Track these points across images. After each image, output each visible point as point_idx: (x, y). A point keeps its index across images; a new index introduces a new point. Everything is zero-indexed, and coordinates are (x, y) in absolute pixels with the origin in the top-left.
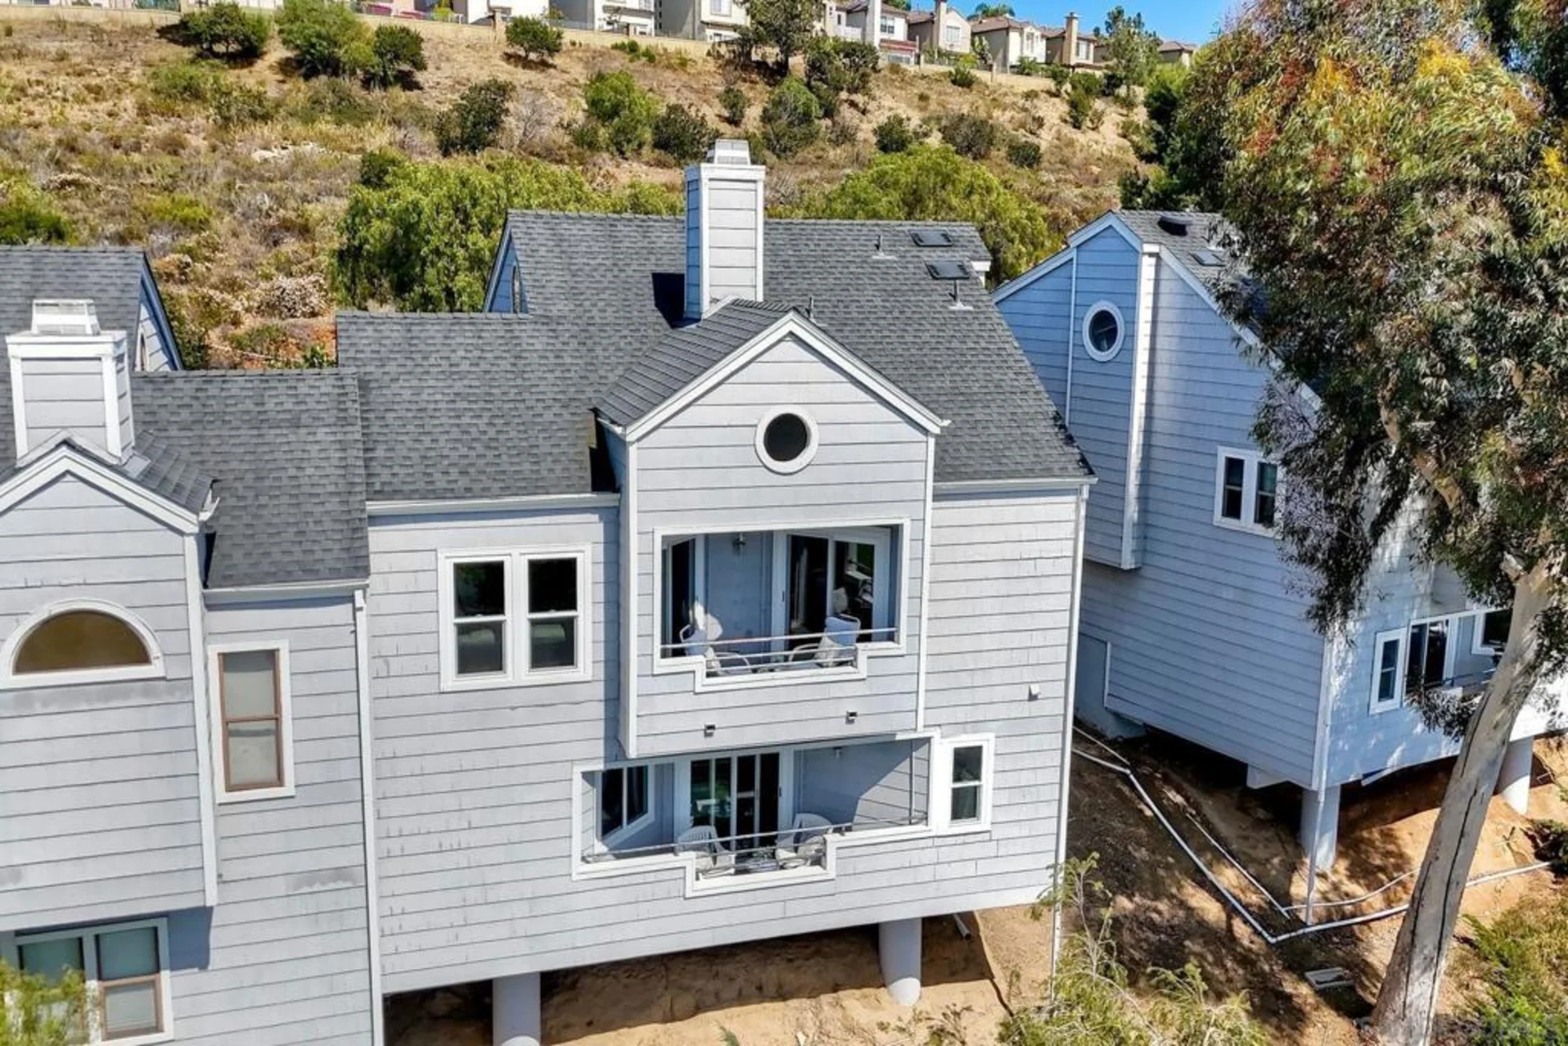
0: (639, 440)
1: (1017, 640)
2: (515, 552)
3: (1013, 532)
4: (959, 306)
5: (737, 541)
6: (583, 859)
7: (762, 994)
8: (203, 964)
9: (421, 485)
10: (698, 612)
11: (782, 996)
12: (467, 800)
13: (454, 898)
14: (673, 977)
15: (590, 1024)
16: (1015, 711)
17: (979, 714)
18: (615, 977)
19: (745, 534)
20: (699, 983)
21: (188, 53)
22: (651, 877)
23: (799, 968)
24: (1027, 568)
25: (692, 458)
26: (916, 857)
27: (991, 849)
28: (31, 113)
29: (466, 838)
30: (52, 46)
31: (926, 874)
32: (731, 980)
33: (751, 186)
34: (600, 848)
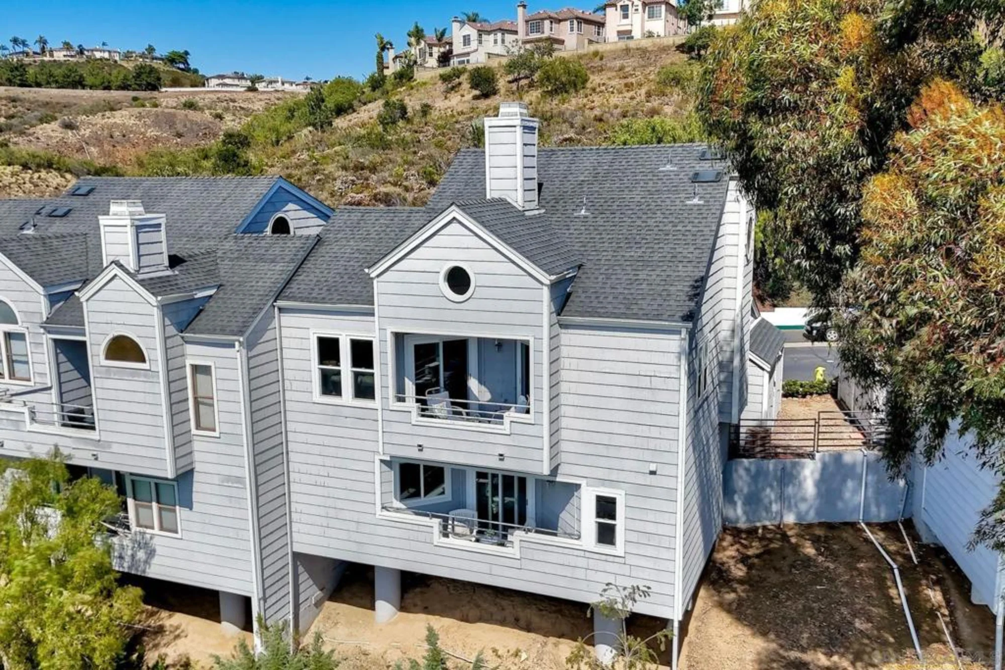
0: (378, 276)
1: (640, 430)
2: (344, 334)
3: (633, 356)
4: (696, 201)
6: (383, 508)
12: (328, 462)
13: (322, 511)
16: (641, 479)
17: (614, 476)
21: (685, 57)
22: (410, 527)
25: (406, 289)
26: (573, 561)
27: (626, 570)
29: (328, 482)
31: (580, 574)
33: (513, 129)
34: (397, 504)
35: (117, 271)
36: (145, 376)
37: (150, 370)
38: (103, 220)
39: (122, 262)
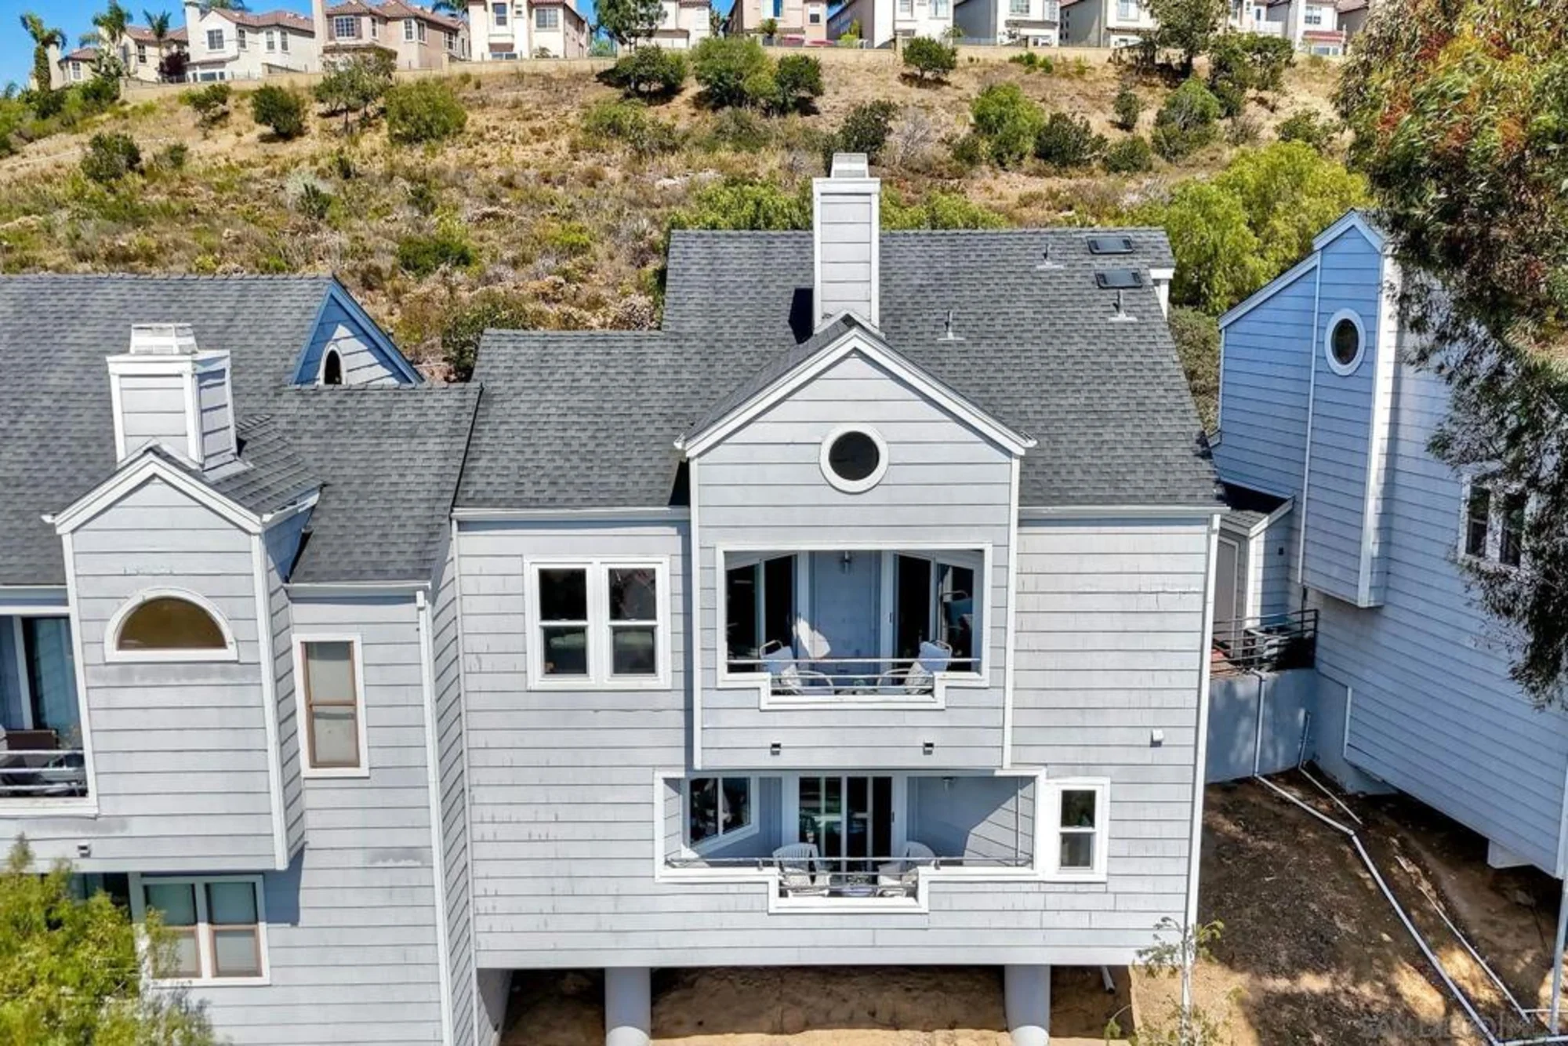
0: (700, 455)
1: (1136, 680)
2: (596, 561)
3: (1128, 563)
4: (1122, 317)
5: (846, 559)
6: (667, 862)
7: (874, 1020)
8: (294, 921)
9: (510, 494)
10: (802, 629)
11: (895, 1025)
12: (556, 795)
13: (543, 886)
14: (785, 990)
15: (700, 1023)
16: (1135, 756)
17: (1092, 756)
18: (731, 981)
19: (850, 552)
20: (811, 1000)
21: (616, 93)
22: (733, 889)
23: (915, 999)
24: (1149, 603)
25: (753, 474)
26: (1020, 901)
27: (1108, 902)
28: (485, 155)
29: (554, 831)
30: (509, 96)
31: (1031, 920)
32: (845, 1000)
33: (866, 199)
34: (688, 853)
35: (155, 466)
36: (224, 674)
37: (236, 662)
38: (116, 365)
39: (166, 448)
